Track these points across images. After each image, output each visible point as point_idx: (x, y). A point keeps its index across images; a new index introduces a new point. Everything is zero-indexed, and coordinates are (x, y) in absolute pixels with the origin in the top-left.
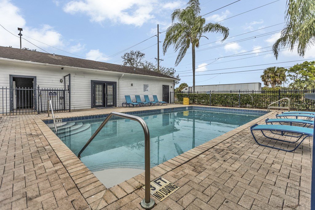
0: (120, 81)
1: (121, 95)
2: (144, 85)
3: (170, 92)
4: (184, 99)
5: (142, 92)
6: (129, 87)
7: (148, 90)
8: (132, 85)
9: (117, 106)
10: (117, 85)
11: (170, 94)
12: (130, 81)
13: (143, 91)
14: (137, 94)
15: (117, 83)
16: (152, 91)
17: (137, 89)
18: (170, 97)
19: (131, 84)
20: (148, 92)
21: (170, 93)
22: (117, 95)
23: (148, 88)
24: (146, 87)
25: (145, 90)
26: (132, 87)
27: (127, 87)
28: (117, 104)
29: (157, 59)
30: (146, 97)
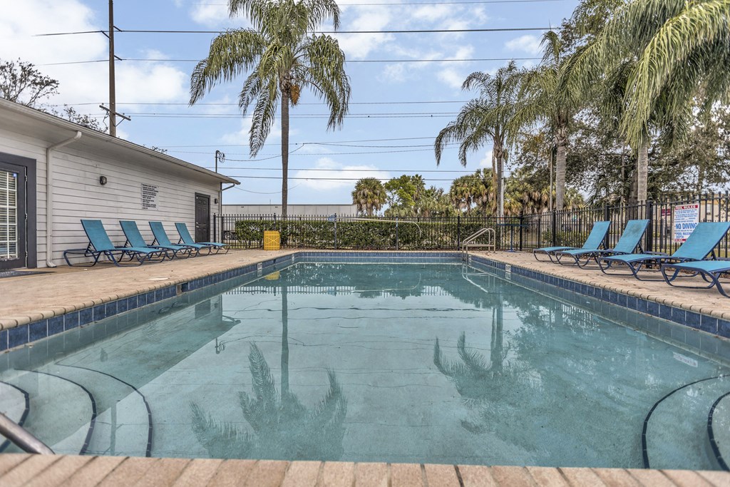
0: (52, 161)
1: (57, 219)
2: (145, 187)
3: (215, 216)
4: (267, 234)
5: (137, 212)
6: (92, 189)
7: (154, 206)
8: (102, 181)
9: (41, 265)
10: (40, 173)
11: (212, 222)
12: (94, 163)
13: (141, 207)
14: (127, 217)
15: (40, 167)
16: (168, 209)
17: (121, 199)
18: (212, 229)
19: (99, 176)
20: (157, 213)
21: (212, 218)
22: (40, 219)
23: (157, 200)
24: (149, 192)
25: (146, 205)
26: (101, 189)
27: (82, 187)
28: (40, 257)
29: (107, 110)
30: (156, 227)
